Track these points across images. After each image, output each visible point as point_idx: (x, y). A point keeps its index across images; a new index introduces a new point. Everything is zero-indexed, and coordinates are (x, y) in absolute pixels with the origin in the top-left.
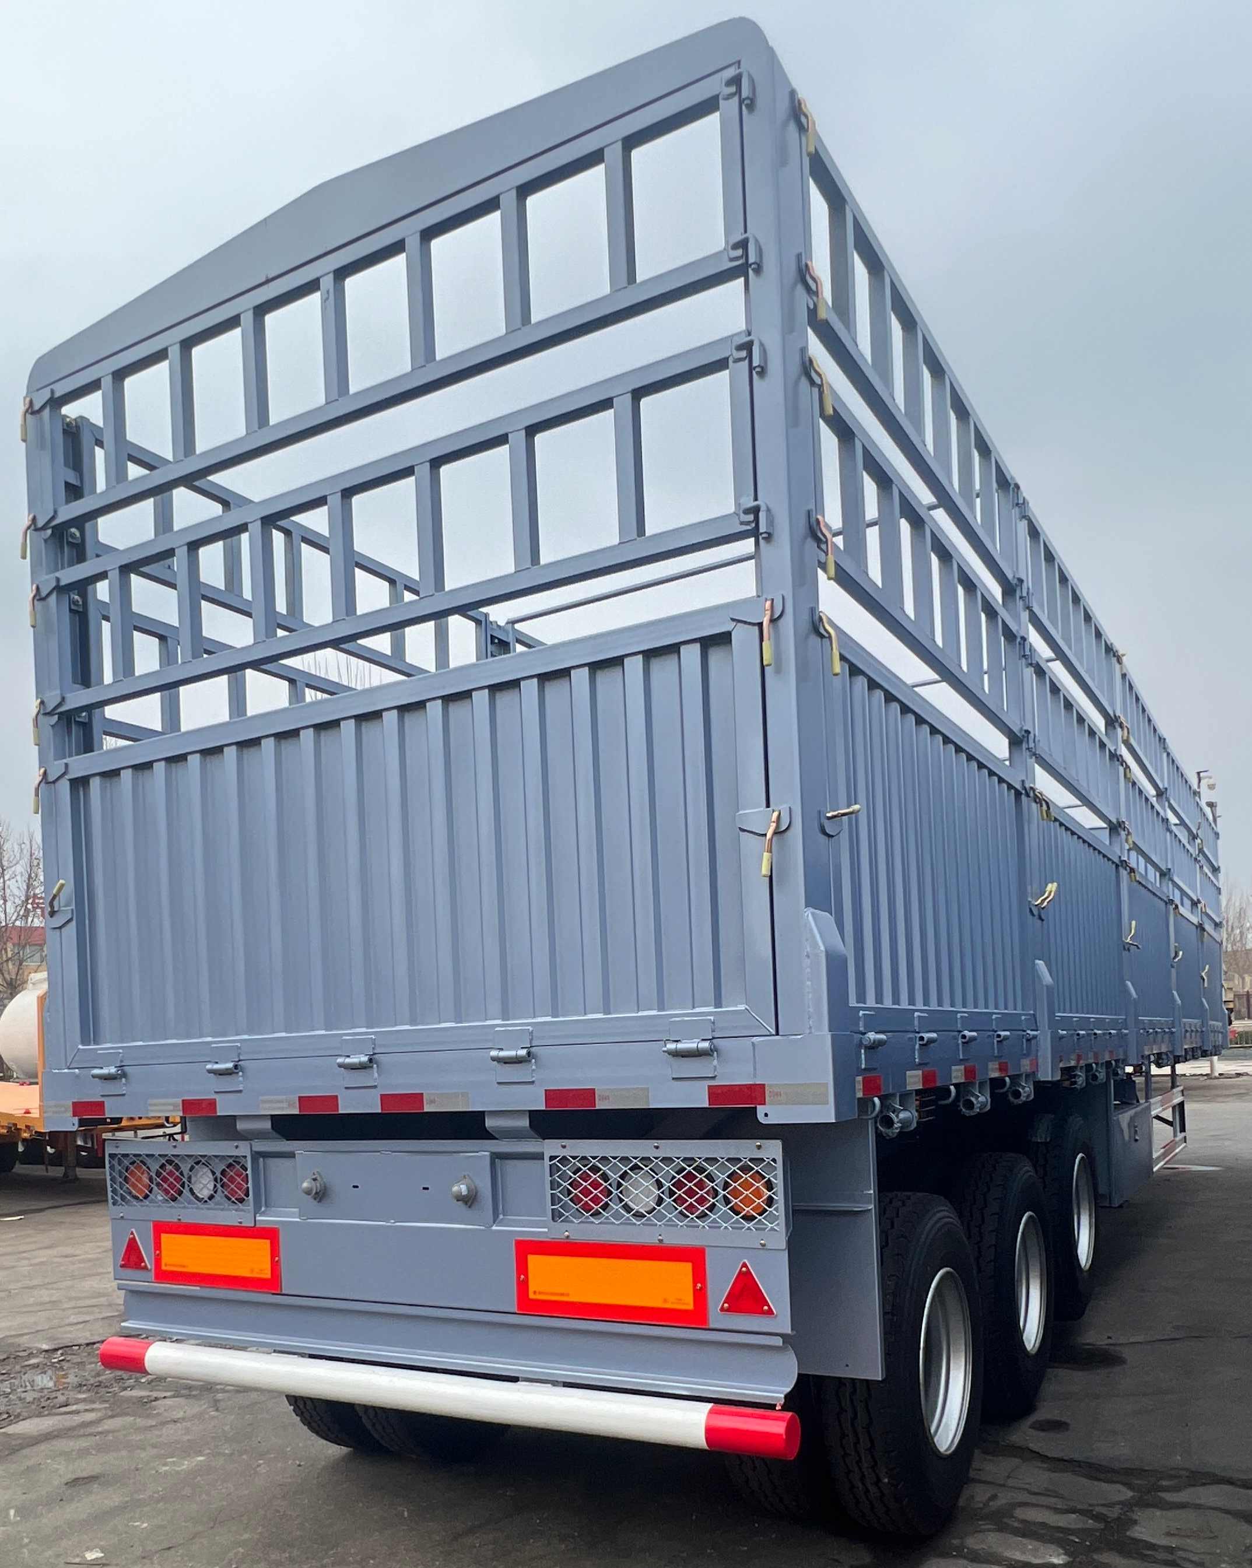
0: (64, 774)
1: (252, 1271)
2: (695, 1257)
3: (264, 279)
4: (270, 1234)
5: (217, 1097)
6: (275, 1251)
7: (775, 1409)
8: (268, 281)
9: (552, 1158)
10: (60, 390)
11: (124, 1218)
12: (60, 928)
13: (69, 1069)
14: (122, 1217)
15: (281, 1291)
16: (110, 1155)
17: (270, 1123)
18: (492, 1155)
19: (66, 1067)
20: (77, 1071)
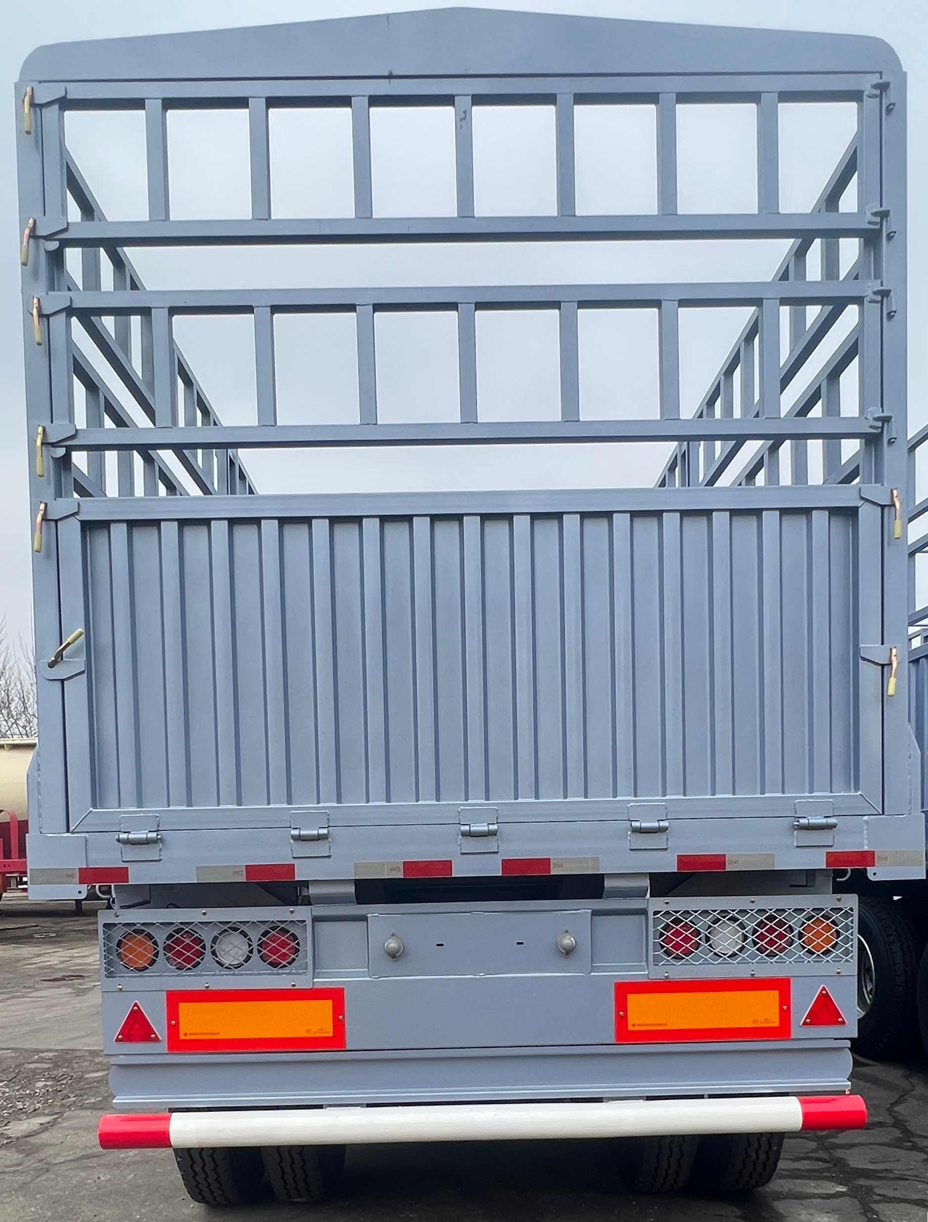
0: (77, 513)
1: (311, 1032)
2: (782, 986)
3: (386, 74)
5: (295, 862)
6: (339, 1011)
7: (845, 1094)
8: (391, 77)
9: (656, 913)
10: (76, 92)
11: (123, 990)
12: (62, 681)
13: (73, 833)
14: (121, 990)
15: (345, 1047)
16: (105, 925)
17: (354, 888)
18: (592, 912)
19: (68, 831)
20: (87, 835)
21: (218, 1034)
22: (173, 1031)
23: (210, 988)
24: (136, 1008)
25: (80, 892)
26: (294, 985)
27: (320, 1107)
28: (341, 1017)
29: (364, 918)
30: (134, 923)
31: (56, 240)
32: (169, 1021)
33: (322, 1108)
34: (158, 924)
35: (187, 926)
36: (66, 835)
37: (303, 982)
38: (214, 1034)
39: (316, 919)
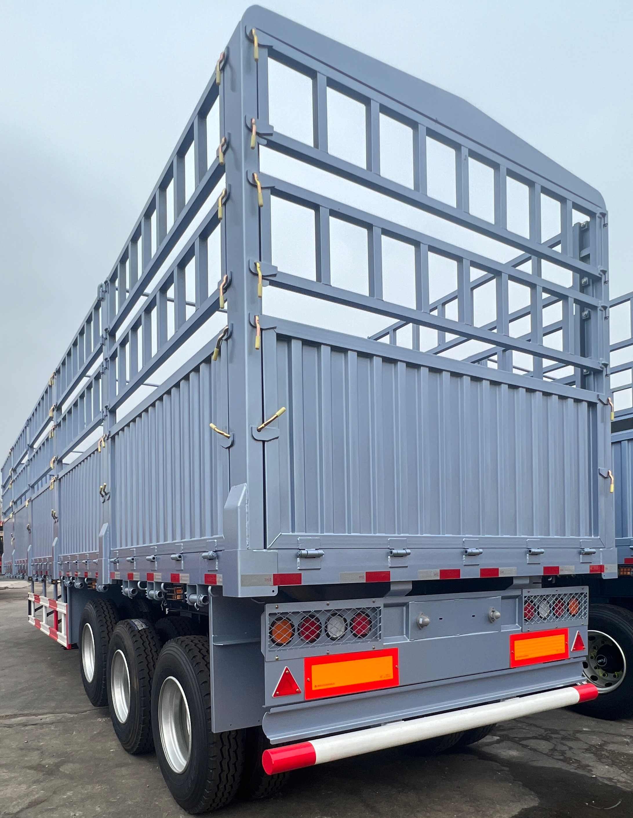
1: (381, 677)
2: (564, 632)
4: (393, 652)
5: (391, 570)
6: (395, 662)
9: (525, 597)
11: (279, 659)
12: (264, 442)
13: (269, 549)
14: (277, 659)
15: (398, 684)
16: (270, 614)
17: (412, 586)
18: (502, 598)
19: (265, 548)
20: (277, 551)
21: (334, 684)
22: (308, 684)
23: (330, 654)
24: (287, 671)
25: (273, 591)
26: (374, 649)
27: (379, 725)
28: (397, 666)
29: (406, 605)
30: (287, 613)
31: (265, 139)
32: (306, 677)
33: (381, 726)
34: (302, 612)
35: (307, 613)
36: (264, 550)
37: (378, 646)
38: (331, 684)
39: (386, 606)
